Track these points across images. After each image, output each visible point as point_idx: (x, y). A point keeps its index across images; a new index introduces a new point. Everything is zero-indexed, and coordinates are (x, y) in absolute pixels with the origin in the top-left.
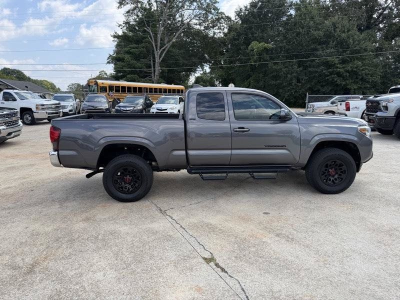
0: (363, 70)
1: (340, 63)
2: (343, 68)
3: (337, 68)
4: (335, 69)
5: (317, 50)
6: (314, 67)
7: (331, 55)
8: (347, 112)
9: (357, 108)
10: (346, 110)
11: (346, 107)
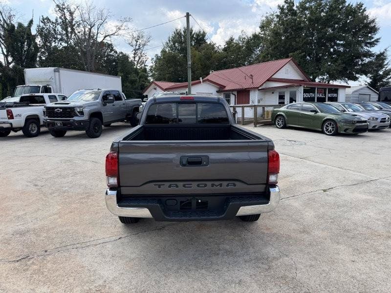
8: (11, 121)
9: (20, 115)
10: (9, 118)
11: (8, 115)
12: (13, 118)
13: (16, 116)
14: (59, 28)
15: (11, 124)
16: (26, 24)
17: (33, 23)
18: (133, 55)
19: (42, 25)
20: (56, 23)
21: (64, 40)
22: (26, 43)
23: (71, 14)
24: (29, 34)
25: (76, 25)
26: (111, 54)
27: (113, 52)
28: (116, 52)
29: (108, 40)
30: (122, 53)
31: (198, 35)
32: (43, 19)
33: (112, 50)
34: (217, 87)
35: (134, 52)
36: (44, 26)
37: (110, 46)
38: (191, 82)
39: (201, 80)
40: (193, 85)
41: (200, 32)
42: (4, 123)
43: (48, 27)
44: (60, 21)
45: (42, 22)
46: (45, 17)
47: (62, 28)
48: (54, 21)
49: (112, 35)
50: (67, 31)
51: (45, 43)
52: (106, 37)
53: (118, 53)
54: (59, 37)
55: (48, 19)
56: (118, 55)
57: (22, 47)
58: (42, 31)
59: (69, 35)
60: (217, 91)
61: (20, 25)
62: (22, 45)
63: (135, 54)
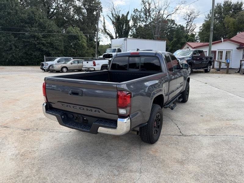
0: (56, 43)
1: (42, 38)
2: (45, 41)
3: (41, 40)
4: (41, 41)
5: (26, 27)
6: (25, 38)
7: (36, 31)
8: (95, 67)
9: (99, 64)
10: (94, 66)
11: (93, 64)
12: (95, 66)
13: (97, 65)
14: (142, 14)
15: (94, 68)
16: (125, 15)
17: (129, 13)
18: (186, 26)
19: (134, 14)
20: (141, 11)
21: (144, 21)
22: (124, 25)
23: (149, 4)
24: (127, 20)
25: (152, 11)
26: (173, 26)
27: (175, 25)
28: (176, 25)
29: (169, 18)
30: (180, 25)
31: (236, 6)
32: (135, 10)
33: (174, 24)
34: (238, 45)
35: (187, 23)
36: (135, 14)
37: (173, 22)
38: (212, 42)
39: (222, 40)
40: (213, 44)
41: (238, 3)
42: (92, 68)
43: (137, 14)
44: (143, 10)
45: (134, 12)
46: (135, 9)
47: (144, 14)
48: (140, 10)
49: (172, 14)
50: (146, 15)
51: (134, 24)
52: (168, 16)
53: (178, 25)
54: (142, 19)
55: (137, 10)
56: (178, 27)
57: (123, 27)
58: (133, 17)
59: (148, 17)
60: (237, 48)
61: (123, 15)
62: (123, 26)
63: (187, 25)
